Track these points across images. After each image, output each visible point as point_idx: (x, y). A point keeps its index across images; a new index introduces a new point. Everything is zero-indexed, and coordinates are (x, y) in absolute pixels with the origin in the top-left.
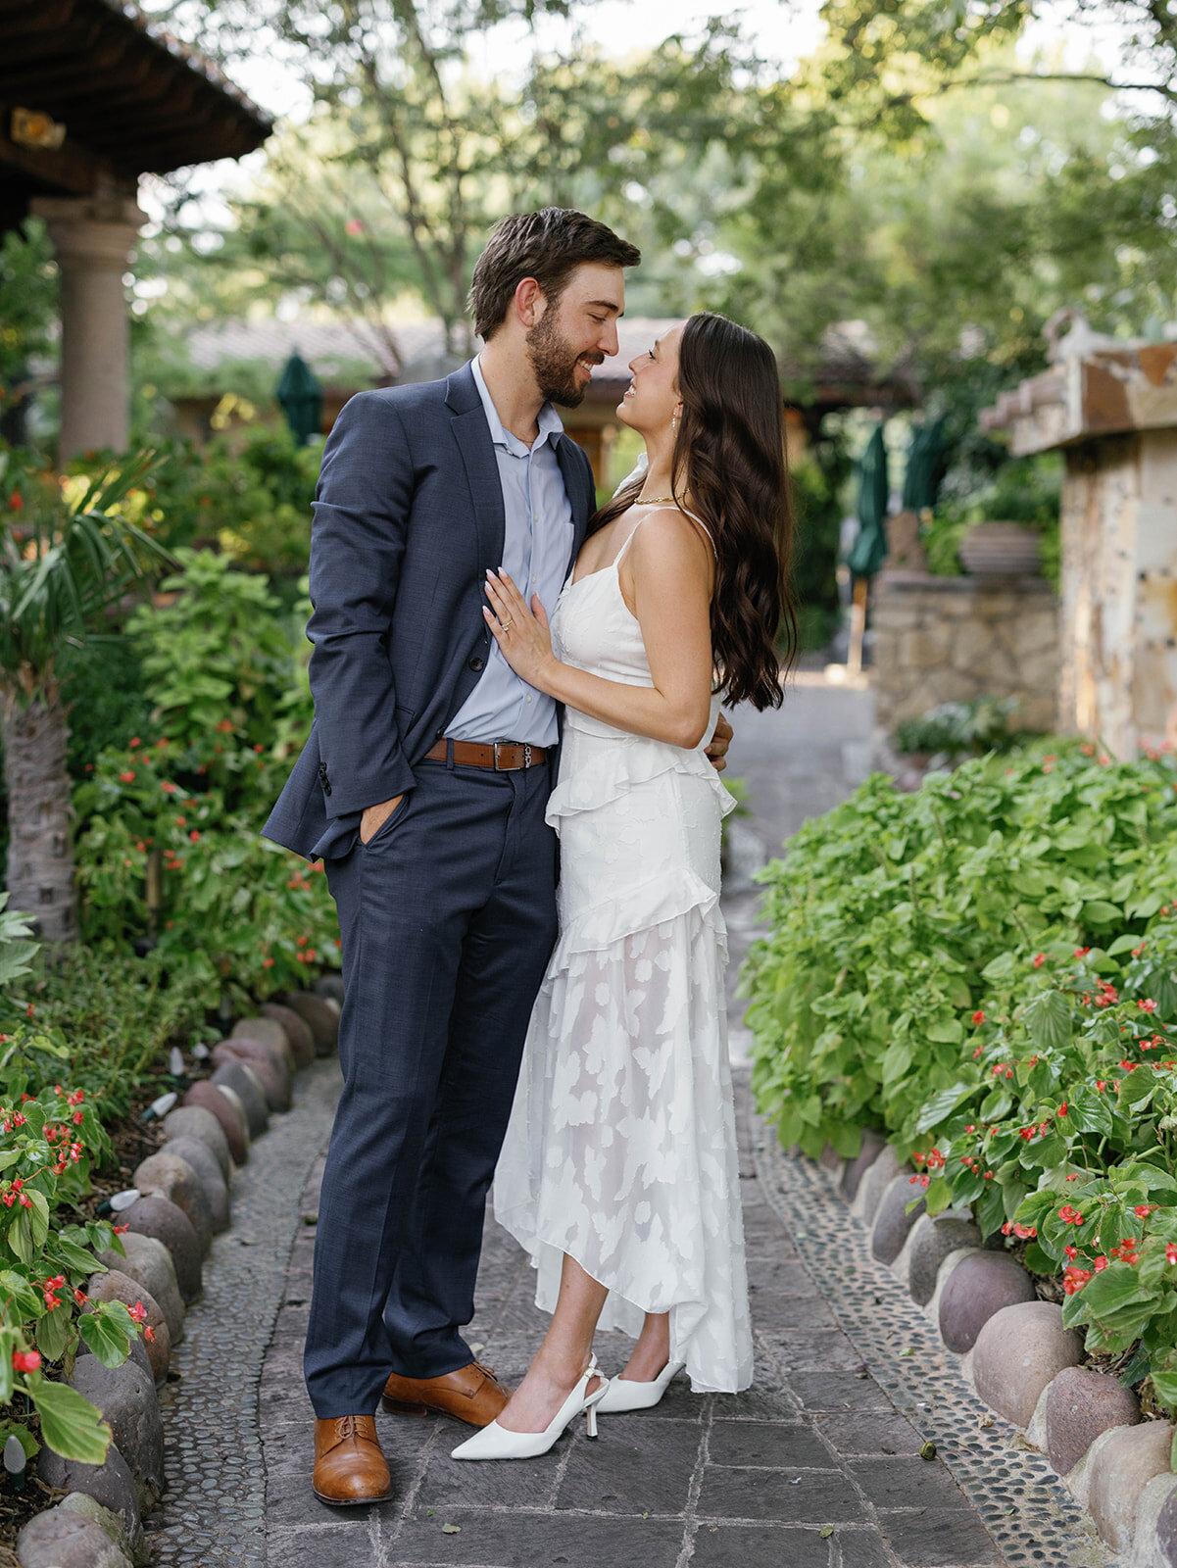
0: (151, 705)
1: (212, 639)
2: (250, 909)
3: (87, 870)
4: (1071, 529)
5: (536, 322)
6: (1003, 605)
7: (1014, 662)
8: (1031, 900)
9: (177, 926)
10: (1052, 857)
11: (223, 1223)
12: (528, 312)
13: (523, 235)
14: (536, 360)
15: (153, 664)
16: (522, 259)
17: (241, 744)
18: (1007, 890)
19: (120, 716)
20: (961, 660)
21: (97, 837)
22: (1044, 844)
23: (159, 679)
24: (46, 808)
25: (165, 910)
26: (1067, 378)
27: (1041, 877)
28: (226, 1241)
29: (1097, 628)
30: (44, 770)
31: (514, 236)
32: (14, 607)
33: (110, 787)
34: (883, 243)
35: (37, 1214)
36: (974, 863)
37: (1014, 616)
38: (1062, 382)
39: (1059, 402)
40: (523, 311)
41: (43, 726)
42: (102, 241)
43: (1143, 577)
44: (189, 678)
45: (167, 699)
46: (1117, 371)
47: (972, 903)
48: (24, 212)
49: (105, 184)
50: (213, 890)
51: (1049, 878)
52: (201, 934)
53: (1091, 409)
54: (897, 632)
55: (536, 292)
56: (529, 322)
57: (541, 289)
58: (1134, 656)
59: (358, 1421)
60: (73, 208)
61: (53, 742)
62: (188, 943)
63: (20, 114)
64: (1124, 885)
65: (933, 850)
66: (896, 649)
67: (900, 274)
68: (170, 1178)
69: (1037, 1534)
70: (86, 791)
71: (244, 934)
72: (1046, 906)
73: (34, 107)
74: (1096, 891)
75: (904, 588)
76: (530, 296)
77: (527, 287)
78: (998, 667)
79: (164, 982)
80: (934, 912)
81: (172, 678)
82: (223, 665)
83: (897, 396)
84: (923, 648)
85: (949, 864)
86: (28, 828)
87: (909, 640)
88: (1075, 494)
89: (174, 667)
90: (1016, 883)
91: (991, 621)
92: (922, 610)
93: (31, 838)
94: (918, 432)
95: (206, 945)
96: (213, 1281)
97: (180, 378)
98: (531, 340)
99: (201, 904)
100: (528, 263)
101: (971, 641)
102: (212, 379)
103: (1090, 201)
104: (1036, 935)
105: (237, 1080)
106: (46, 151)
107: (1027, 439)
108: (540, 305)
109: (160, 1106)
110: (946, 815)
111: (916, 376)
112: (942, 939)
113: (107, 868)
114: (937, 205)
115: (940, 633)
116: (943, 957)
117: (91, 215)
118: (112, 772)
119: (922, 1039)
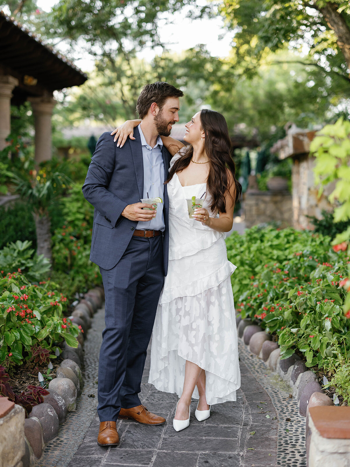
0: (65, 220)
1: (79, 204)
2: (92, 265)
3: (55, 255)
4: (294, 178)
5: (156, 115)
6: (279, 198)
7: (282, 213)
8: (267, 255)
9: (75, 268)
10: (271, 246)
11: (90, 327)
12: (154, 112)
13: (151, 91)
14: (157, 125)
15: (66, 210)
16: (151, 98)
17: (87, 229)
18: (261, 253)
19: (59, 221)
20: (268, 212)
21: (57, 247)
22: (270, 243)
23: (67, 214)
24: (46, 241)
25: (72, 265)
26: (289, 140)
27: (268, 250)
28: (91, 331)
29: (300, 203)
30: (45, 232)
31: (149, 91)
32: (39, 194)
33: (60, 236)
34: (248, 104)
35: (60, 308)
36: (254, 247)
37: (281, 202)
38: (288, 141)
39: (287, 145)
40: (153, 112)
41: (45, 222)
42: (45, 108)
43: (309, 189)
44: (74, 214)
45: (69, 219)
46: (301, 138)
47: (254, 256)
48: (25, 100)
49: (46, 94)
50: (84, 260)
51: (270, 250)
52: (80, 270)
53: (295, 147)
54: (251, 206)
55: (156, 106)
56: (155, 114)
57: (158, 105)
58: (308, 209)
59: (111, 423)
60: (38, 100)
61: (47, 226)
62: (77, 272)
63: (26, 77)
64: (287, 252)
65: (246, 245)
66: (250, 210)
67: (252, 112)
68: (79, 315)
69: (258, 370)
70: (54, 237)
71: (91, 270)
72: (270, 256)
73: (30, 75)
74: (280, 253)
75: (253, 194)
76: (154, 107)
77: (154, 105)
78: (278, 215)
79: (73, 279)
80: (245, 258)
81: (70, 214)
82: (82, 210)
83: (253, 144)
84: (258, 210)
85: (249, 248)
86: (42, 245)
87: (254, 208)
88: (294, 169)
89: (70, 211)
90: (263, 251)
91: (275, 203)
92: (257, 200)
93: (42, 248)
94: (259, 154)
95: (82, 272)
96: (89, 337)
97: (61, 142)
98: (155, 119)
99: (81, 263)
100: (153, 98)
101: (270, 208)
102: (70, 142)
103: (299, 94)
104: (266, 261)
105: (90, 300)
106: (32, 87)
107: (282, 155)
108: (157, 110)
109: (75, 303)
110: (248, 238)
111: (259, 139)
112: (247, 264)
113: (59, 254)
114: (261, 93)
115: (262, 206)
116: (247, 267)
117: (42, 101)
118: (59, 233)
119: (241, 283)
